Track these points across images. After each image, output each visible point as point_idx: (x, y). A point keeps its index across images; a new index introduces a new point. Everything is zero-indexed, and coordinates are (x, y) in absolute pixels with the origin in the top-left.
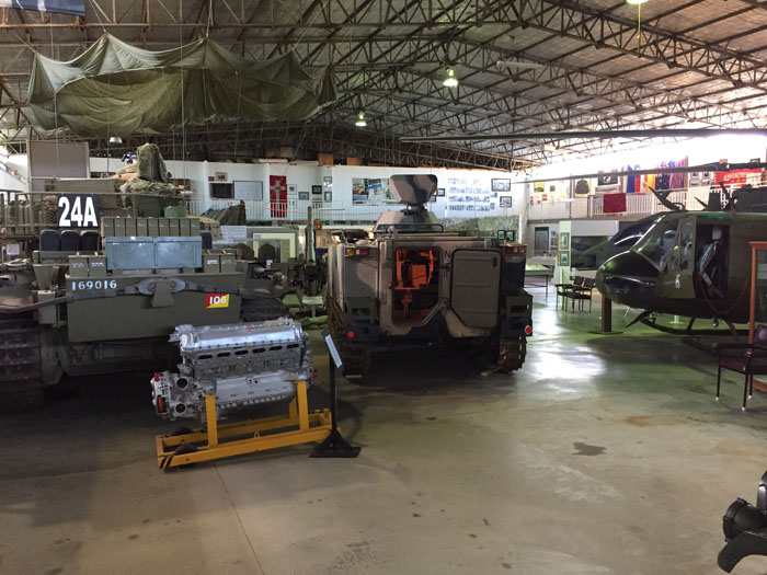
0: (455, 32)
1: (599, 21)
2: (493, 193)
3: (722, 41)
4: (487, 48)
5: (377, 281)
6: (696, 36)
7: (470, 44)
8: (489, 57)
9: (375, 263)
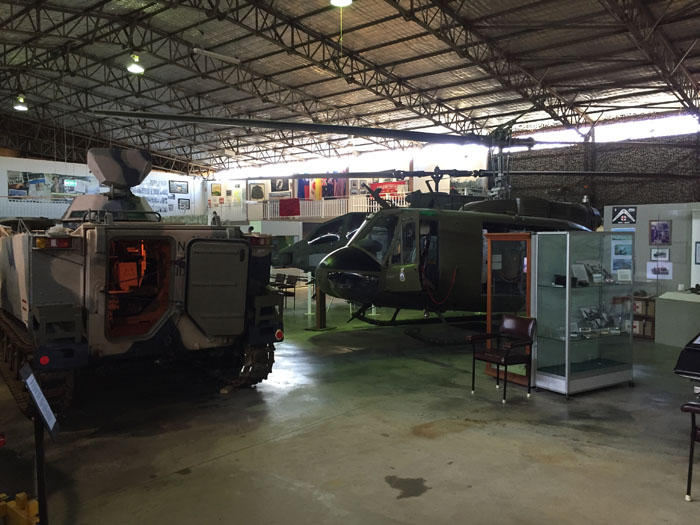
0: (140, 16)
1: (289, 28)
2: (170, 194)
3: (388, 65)
4: (174, 40)
5: (83, 284)
6: (369, 58)
7: (157, 32)
8: (177, 50)
9: (80, 259)
